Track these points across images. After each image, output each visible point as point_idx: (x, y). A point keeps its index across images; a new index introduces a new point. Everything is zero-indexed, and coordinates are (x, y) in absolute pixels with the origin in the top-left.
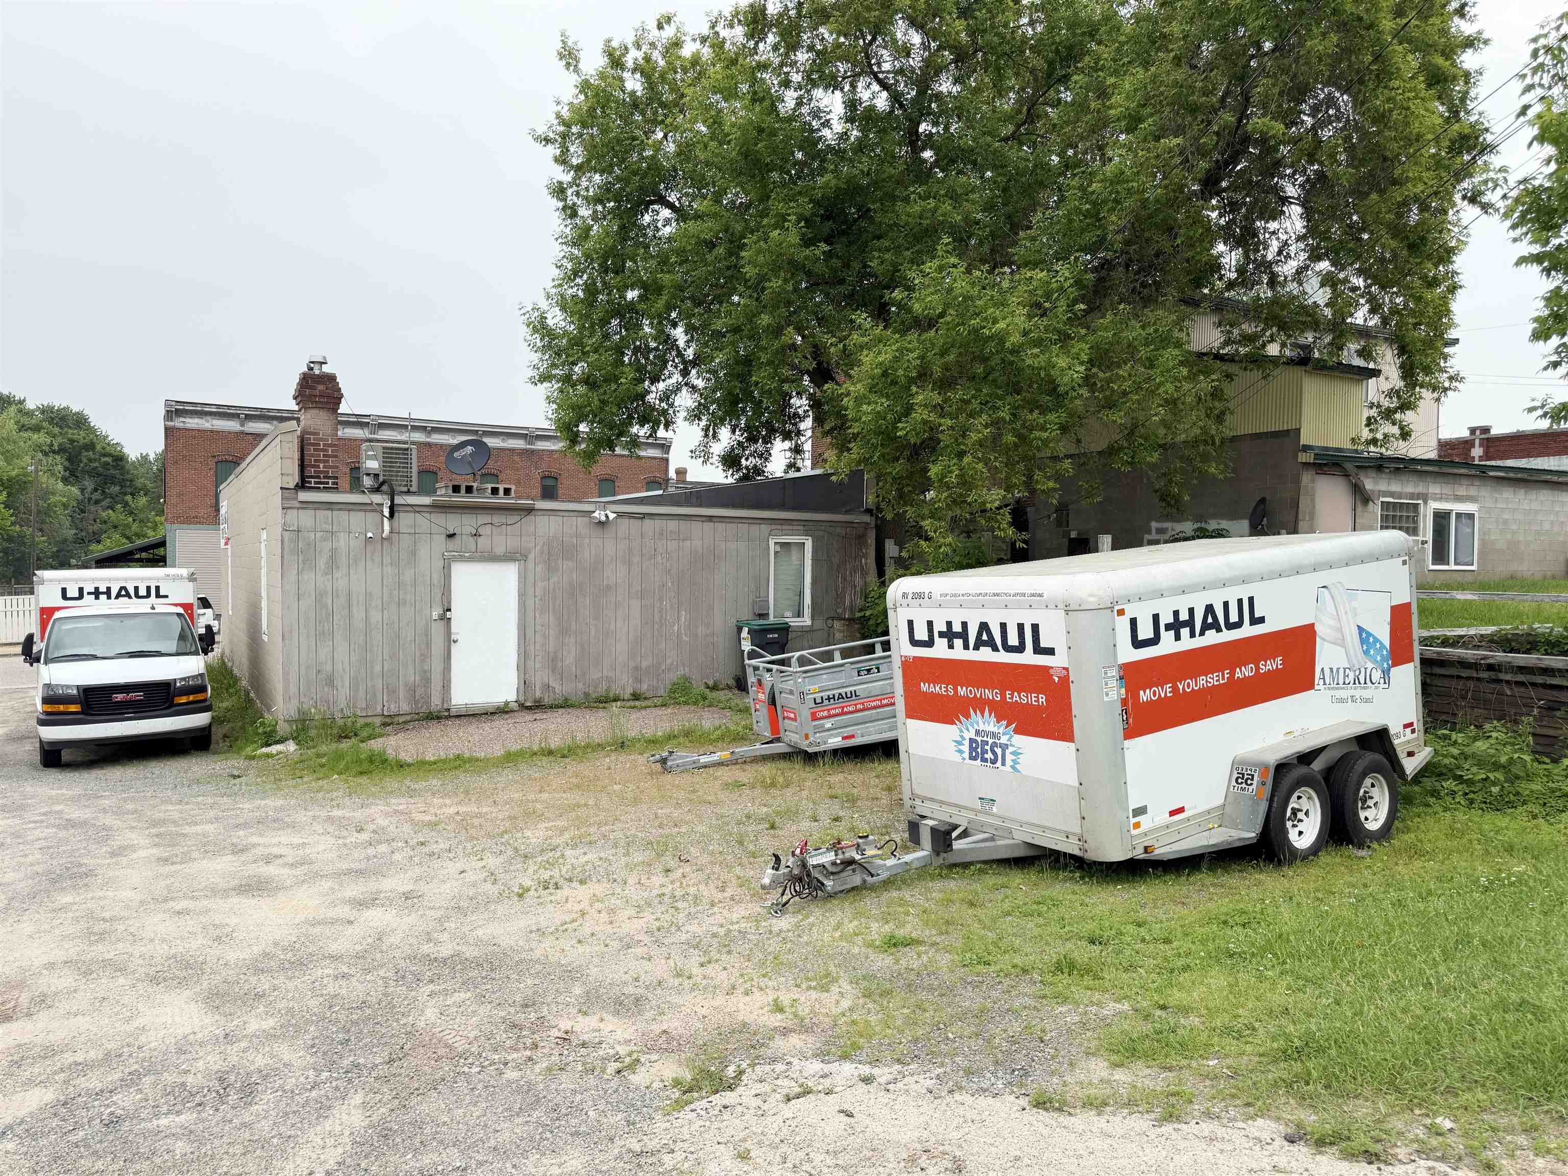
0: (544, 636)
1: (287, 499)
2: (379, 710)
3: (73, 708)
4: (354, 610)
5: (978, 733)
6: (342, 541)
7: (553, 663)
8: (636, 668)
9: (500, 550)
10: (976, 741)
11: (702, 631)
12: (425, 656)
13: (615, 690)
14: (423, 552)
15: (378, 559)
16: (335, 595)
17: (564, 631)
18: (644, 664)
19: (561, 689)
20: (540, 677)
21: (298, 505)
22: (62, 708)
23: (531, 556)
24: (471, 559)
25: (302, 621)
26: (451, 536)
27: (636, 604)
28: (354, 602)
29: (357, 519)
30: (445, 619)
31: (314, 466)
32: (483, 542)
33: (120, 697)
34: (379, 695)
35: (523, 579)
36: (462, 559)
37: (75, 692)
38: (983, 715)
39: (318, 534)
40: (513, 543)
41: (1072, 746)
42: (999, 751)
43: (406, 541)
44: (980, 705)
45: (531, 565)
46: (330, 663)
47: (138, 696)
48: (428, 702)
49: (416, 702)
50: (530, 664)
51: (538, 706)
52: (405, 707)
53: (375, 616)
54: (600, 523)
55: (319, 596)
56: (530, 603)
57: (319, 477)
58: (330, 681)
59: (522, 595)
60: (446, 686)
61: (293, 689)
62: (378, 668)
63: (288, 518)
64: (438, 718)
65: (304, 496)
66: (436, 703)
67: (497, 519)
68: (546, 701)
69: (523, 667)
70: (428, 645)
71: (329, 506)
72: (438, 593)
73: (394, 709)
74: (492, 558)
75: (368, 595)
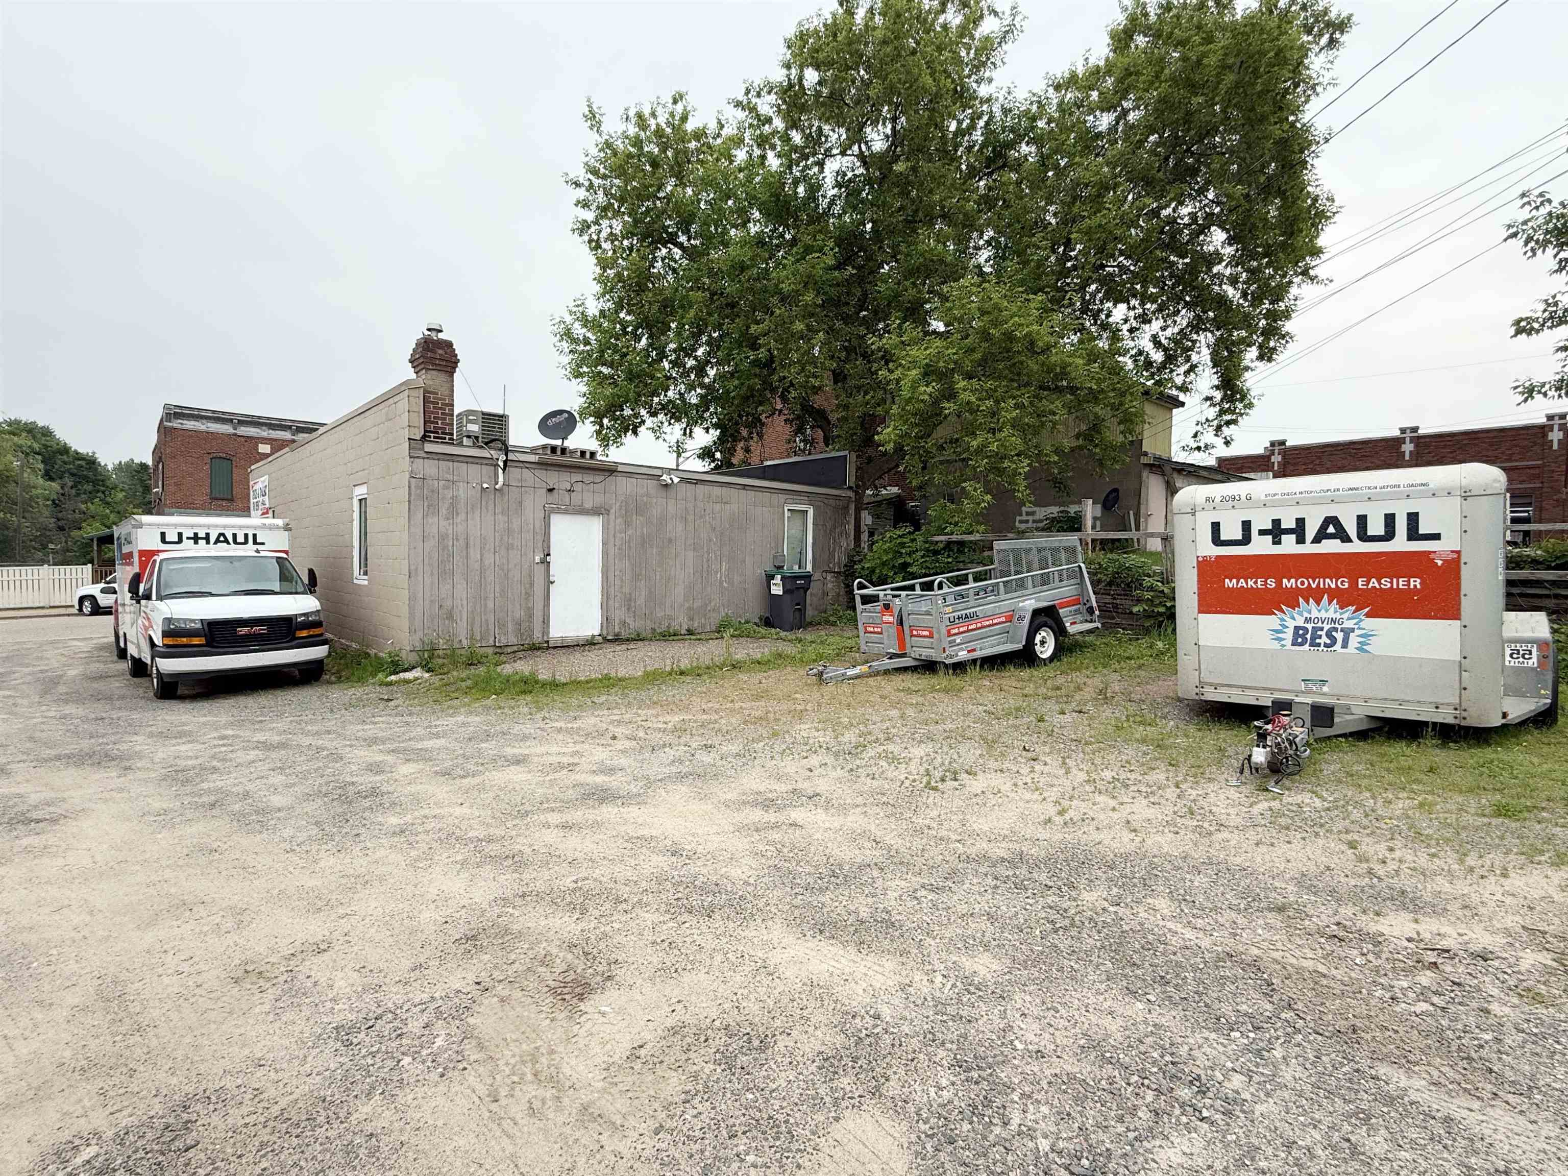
0: (622, 580)
1: (414, 448)
2: (491, 642)
3: (196, 641)
4: (471, 551)
5: (1307, 620)
6: (462, 491)
7: (629, 601)
8: (690, 609)
9: (588, 505)
10: (1306, 630)
11: (737, 579)
12: (528, 595)
13: (675, 626)
14: (528, 503)
15: (491, 507)
16: (456, 538)
17: (636, 577)
18: (695, 605)
19: (634, 625)
20: (619, 615)
21: (425, 455)
22: (185, 640)
23: (612, 511)
24: (566, 512)
25: (426, 562)
26: (551, 490)
27: (690, 554)
28: (471, 543)
29: (474, 470)
30: (545, 562)
31: (432, 422)
32: (576, 498)
33: (243, 631)
34: (491, 627)
35: (605, 529)
36: (559, 511)
37: (199, 626)
38: (1318, 604)
39: (442, 483)
40: (599, 500)
41: (1457, 623)
42: (1339, 636)
43: (514, 493)
44: (1316, 595)
45: (612, 517)
46: (450, 599)
47: (263, 629)
48: (531, 636)
49: (522, 634)
50: (611, 603)
51: (617, 640)
52: (513, 640)
53: (489, 559)
54: (666, 485)
55: (442, 537)
56: (611, 552)
57: (437, 433)
58: (450, 616)
59: (605, 544)
60: (546, 622)
61: (418, 623)
62: (490, 605)
63: (415, 466)
64: (540, 649)
65: (429, 447)
66: (537, 637)
67: (588, 478)
68: (624, 635)
69: (605, 606)
70: (532, 585)
71: (451, 457)
72: (540, 538)
73: (504, 642)
74: (582, 511)
75: (483, 539)
